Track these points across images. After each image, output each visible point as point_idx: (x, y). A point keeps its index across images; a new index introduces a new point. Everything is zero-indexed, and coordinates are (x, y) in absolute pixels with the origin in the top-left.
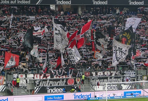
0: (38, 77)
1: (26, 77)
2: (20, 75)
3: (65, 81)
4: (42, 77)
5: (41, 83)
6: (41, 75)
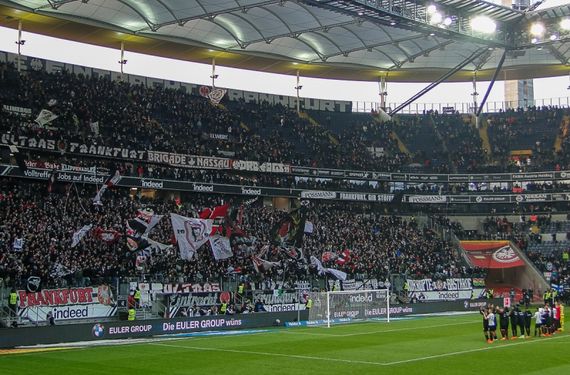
0: (169, 289)
1: (151, 288)
2: (140, 285)
3: (216, 297)
4: (176, 288)
6: (174, 286)
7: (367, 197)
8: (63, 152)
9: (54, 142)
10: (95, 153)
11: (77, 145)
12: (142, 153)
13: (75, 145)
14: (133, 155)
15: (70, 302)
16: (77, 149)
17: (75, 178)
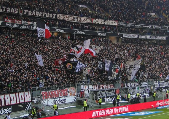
0: (95, 88)
1: (88, 88)
2: (85, 86)
3: (114, 92)
4: (97, 87)
5: (101, 93)
7: (151, 37)
8: (21, 14)
9: (17, 9)
10: (35, 15)
11: (27, 11)
12: (54, 15)
13: (26, 11)
14: (51, 16)
15: (60, 96)
16: (27, 13)
17: (28, 27)
